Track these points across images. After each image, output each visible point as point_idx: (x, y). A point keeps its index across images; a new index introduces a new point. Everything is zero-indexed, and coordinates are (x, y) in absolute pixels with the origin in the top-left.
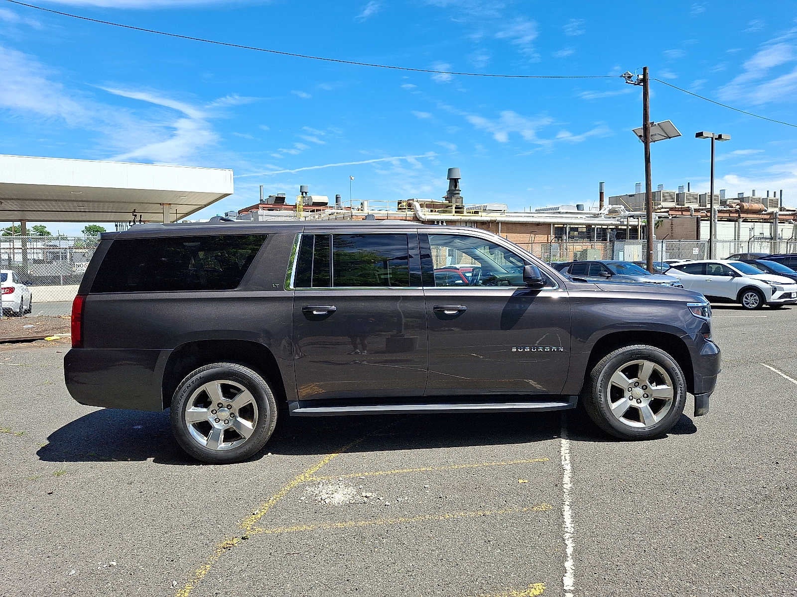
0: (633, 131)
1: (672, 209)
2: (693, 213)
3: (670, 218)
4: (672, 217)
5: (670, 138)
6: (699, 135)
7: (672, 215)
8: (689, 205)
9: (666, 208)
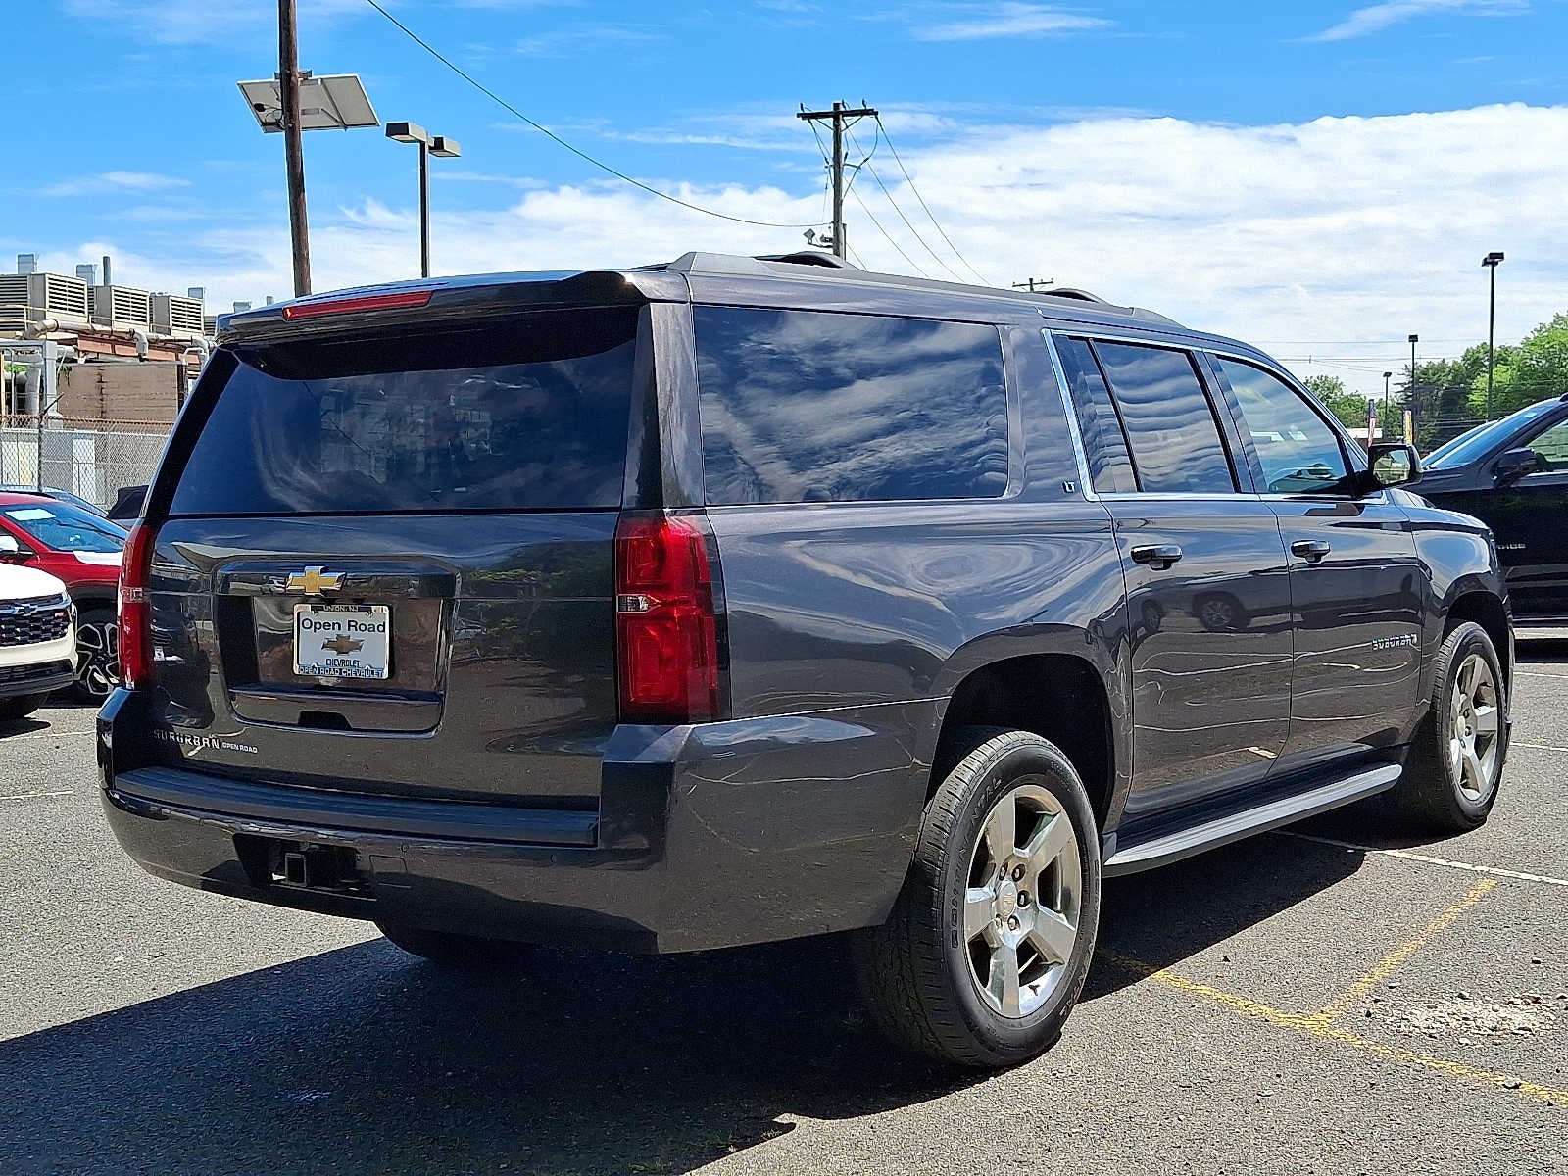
0: (242, 87)
1: (83, 334)
2: (147, 351)
3: (82, 361)
4: (87, 361)
5: (346, 127)
6: (397, 130)
7: (86, 352)
8: (132, 327)
9: (66, 331)
